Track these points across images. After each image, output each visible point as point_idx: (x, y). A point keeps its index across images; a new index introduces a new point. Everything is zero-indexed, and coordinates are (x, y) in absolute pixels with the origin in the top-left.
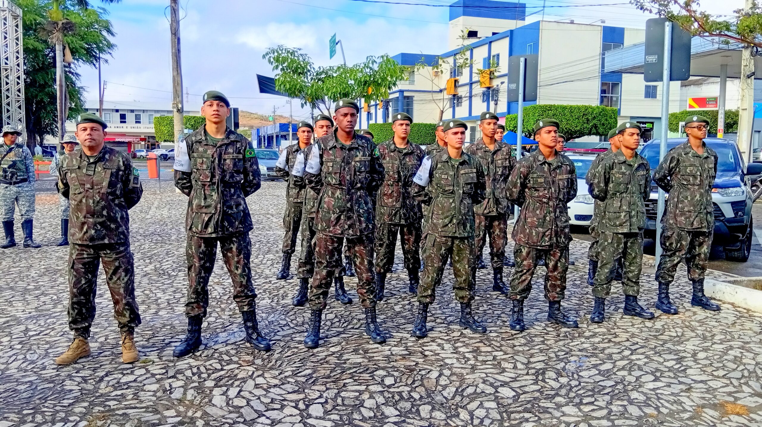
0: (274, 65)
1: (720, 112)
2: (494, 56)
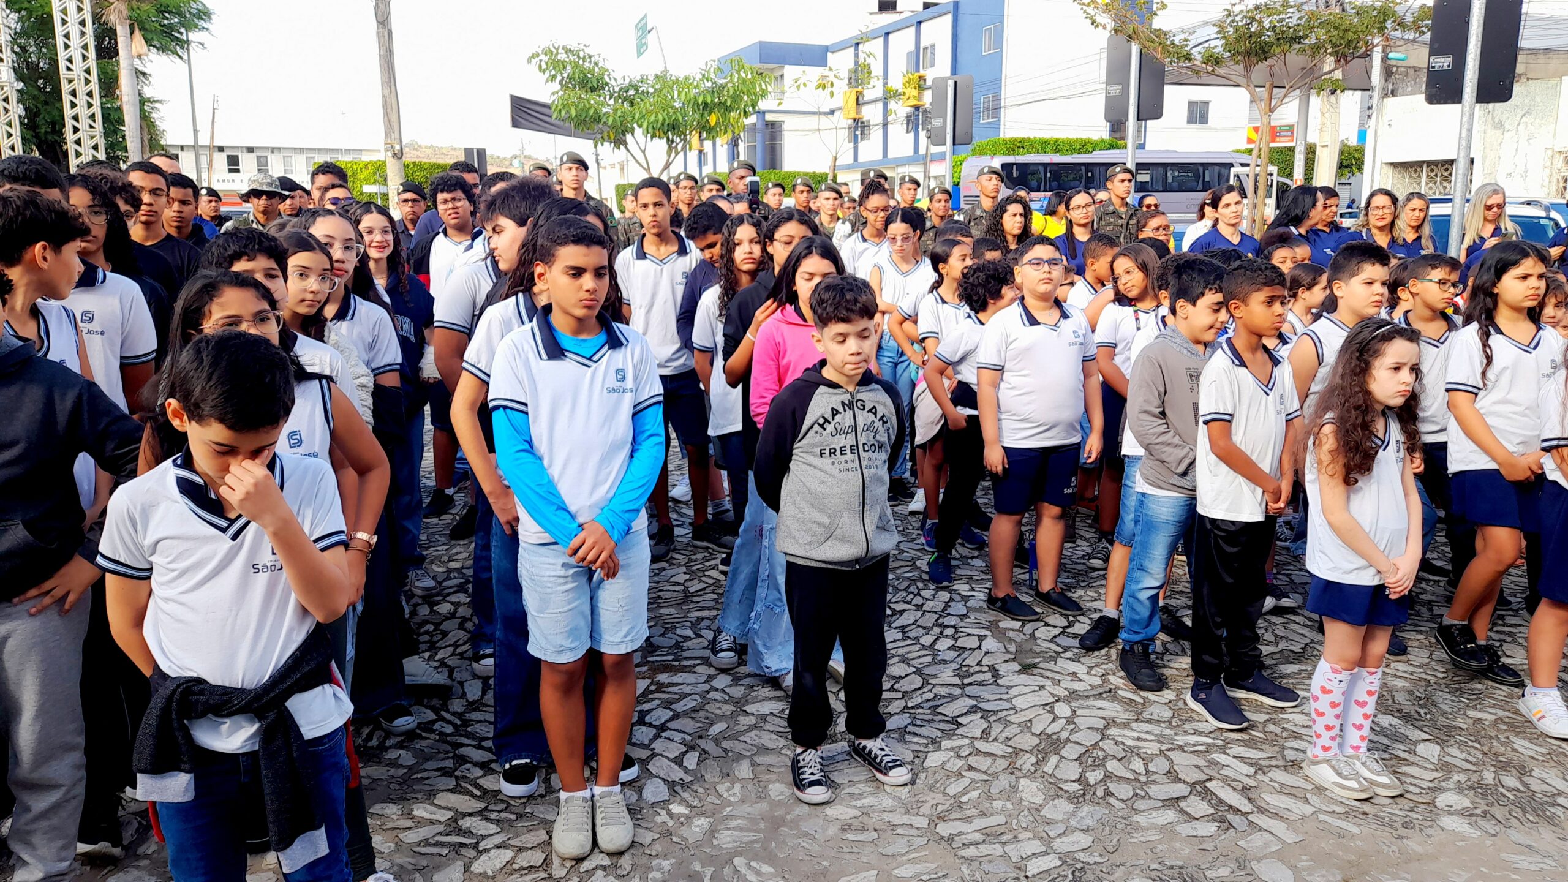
0: (547, 74)
1: (1297, 151)
2: (925, 49)
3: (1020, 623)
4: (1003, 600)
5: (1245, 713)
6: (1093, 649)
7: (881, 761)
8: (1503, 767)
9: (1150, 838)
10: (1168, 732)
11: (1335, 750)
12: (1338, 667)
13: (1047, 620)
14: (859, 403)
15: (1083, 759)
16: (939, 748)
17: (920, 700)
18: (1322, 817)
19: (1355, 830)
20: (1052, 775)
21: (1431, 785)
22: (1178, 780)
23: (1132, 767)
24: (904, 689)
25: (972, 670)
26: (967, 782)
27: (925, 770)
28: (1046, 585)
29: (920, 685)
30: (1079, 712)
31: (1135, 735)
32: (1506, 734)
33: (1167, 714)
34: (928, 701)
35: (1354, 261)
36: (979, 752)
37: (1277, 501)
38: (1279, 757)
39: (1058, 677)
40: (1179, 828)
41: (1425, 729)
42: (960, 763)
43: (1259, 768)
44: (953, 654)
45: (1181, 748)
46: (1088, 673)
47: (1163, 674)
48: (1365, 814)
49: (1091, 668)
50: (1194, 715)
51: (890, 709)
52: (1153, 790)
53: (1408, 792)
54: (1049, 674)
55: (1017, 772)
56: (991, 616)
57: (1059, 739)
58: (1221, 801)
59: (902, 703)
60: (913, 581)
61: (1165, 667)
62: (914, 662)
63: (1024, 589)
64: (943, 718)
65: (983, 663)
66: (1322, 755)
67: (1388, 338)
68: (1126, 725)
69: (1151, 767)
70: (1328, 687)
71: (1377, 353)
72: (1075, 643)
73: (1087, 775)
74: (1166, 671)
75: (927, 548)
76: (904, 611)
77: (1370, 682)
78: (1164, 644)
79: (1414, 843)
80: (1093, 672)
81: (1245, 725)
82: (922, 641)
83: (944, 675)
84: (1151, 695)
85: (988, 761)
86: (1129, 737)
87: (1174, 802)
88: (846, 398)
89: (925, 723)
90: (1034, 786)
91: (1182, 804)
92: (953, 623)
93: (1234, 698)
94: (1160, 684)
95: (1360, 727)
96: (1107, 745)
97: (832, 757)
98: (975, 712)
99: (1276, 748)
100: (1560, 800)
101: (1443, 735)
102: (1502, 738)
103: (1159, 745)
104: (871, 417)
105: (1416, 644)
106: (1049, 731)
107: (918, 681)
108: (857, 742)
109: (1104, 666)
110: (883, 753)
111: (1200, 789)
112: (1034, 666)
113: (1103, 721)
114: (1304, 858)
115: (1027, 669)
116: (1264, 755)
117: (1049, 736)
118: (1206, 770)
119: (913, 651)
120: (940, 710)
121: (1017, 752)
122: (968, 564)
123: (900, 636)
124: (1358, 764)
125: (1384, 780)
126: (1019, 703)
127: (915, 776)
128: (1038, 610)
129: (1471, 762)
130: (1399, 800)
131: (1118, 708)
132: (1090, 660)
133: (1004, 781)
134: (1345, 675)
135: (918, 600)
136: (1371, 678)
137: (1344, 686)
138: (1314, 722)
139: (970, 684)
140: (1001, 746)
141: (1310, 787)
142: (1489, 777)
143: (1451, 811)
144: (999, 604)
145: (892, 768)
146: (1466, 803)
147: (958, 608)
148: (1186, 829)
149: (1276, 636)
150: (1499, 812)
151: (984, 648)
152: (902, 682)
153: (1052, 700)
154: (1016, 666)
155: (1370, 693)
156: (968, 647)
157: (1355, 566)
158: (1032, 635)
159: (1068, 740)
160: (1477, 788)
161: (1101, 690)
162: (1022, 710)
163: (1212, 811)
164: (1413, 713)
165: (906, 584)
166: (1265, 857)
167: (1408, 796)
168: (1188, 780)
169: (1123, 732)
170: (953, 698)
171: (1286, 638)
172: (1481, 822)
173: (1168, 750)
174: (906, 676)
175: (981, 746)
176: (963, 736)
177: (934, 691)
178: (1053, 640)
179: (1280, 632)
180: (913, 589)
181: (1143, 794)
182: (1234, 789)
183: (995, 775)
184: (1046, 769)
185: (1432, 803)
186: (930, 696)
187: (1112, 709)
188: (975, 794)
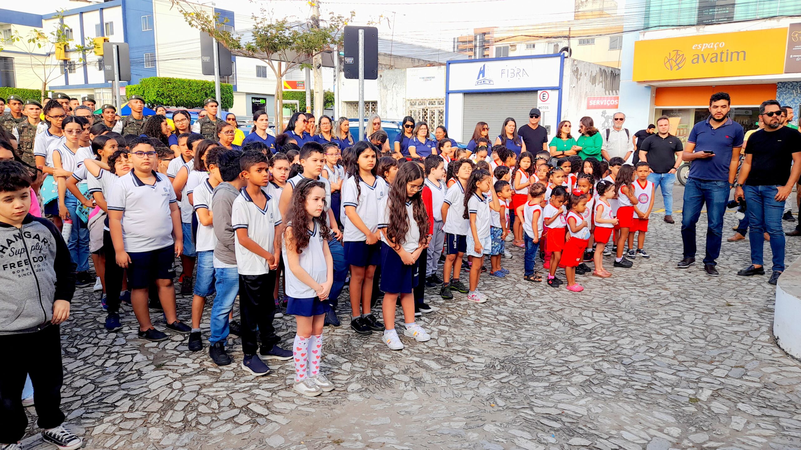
1: (307, 93)
2: (107, 24)
3: (157, 343)
4: (147, 332)
5: (269, 367)
6: (196, 350)
7: (62, 439)
8: (374, 367)
9: (217, 441)
10: (232, 384)
11: (306, 375)
12: (303, 337)
13: (172, 339)
14: (26, 235)
15: (186, 409)
16: (102, 423)
17: (92, 398)
18: (299, 408)
19: (313, 410)
20: (169, 421)
21: (346, 382)
22: (235, 407)
23: (212, 406)
24: (81, 394)
25: (126, 374)
26: (117, 438)
27: (92, 437)
28: (172, 320)
29: (93, 389)
30: (186, 384)
31: (215, 389)
32: (378, 352)
33: (232, 375)
34: (97, 397)
35: (309, 150)
36: (127, 419)
37: (273, 264)
38: (284, 384)
39: (176, 368)
40: (232, 432)
41: (346, 357)
42: (114, 428)
43: (273, 392)
44: (115, 367)
45: (237, 391)
46: (193, 363)
47: (231, 356)
48: (319, 402)
49: (195, 360)
50: (245, 373)
51: (73, 407)
52: (223, 416)
53: (337, 387)
54: (171, 367)
55: (148, 425)
56: (141, 341)
57: (173, 402)
58: (254, 413)
59: (81, 402)
60: (93, 330)
61: (233, 351)
62: (90, 377)
63: (161, 324)
64: (106, 405)
65: (133, 369)
66: (300, 379)
67: (312, 186)
68: (211, 386)
69: (222, 404)
70: (300, 347)
71: (308, 193)
72: (187, 348)
73: (187, 417)
74: (233, 354)
75: (104, 310)
76: (86, 348)
77: (318, 341)
78: (234, 339)
79: (338, 410)
80: (196, 362)
81: (268, 371)
82: (96, 364)
83: (109, 380)
84: (225, 368)
85: (132, 423)
86: (211, 392)
87: (231, 419)
88: (17, 232)
89: (94, 411)
90: (157, 430)
91: (235, 419)
92: (116, 350)
93: (265, 360)
94: (229, 361)
95: (315, 363)
96: (200, 399)
97: (30, 445)
98: (126, 397)
99: (283, 380)
100: (394, 376)
101: (353, 358)
102: (375, 354)
103: (226, 392)
104: (36, 241)
105: (346, 319)
106: (168, 398)
107: (92, 387)
108: (46, 432)
109: (201, 357)
110: (63, 434)
111: (245, 409)
112: (163, 365)
113: (199, 387)
114: (290, 430)
115: (159, 367)
116: (277, 385)
117: (168, 401)
118: (248, 399)
119: (89, 371)
120: (105, 401)
121: (149, 414)
122: (129, 315)
123: (82, 363)
124: (315, 379)
125: (326, 384)
126: (152, 387)
127: (85, 441)
128: (167, 334)
129: (363, 368)
130: (332, 392)
131: (207, 377)
132: (194, 356)
133: (140, 432)
134: (306, 340)
135: (96, 341)
136: (318, 339)
137: (306, 345)
138: (296, 364)
139: (124, 382)
140: (140, 413)
141: (295, 395)
142: (369, 373)
143: (353, 392)
144: (145, 335)
145: (69, 441)
146: (359, 386)
147: (122, 341)
148: (236, 431)
149: (287, 326)
150: (371, 388)
151: (134, 361)
152: (81, 390)
153: (172, 381)
154: (153, 367)
155: (318, 346)
156: (125, 361)
157: (305, 290)
158: (164, 349)
159: (179, 400)
160: (365, 379)
161: (199, 370)
162: (154, 390)
163: (250, 419)
164: (342, 351)
165: (89, 332)
166: (272, 435)
167: (337, 389)
168: (239, 406)
169: (208, 389)
170: (113, 392)
171: (292, 326)
172: (365, 394)
173: (231, 393)
174: (84, 386)
175: (128, 415)
176: (117, 412)
177: (102, 391)
178: (175, 349)
179: (289, 324)
180: (93, 335)
181: (216, 419)
182: (261, 405)
183: (134, 430)
184: (165, 420)
185: (346, 390)
186: (99, 394)
187: (204, 379)
188: (122, 443)
